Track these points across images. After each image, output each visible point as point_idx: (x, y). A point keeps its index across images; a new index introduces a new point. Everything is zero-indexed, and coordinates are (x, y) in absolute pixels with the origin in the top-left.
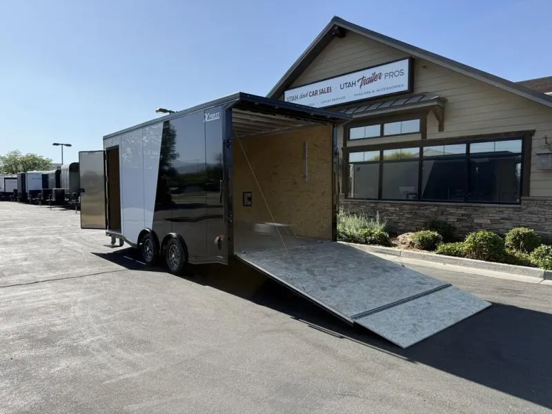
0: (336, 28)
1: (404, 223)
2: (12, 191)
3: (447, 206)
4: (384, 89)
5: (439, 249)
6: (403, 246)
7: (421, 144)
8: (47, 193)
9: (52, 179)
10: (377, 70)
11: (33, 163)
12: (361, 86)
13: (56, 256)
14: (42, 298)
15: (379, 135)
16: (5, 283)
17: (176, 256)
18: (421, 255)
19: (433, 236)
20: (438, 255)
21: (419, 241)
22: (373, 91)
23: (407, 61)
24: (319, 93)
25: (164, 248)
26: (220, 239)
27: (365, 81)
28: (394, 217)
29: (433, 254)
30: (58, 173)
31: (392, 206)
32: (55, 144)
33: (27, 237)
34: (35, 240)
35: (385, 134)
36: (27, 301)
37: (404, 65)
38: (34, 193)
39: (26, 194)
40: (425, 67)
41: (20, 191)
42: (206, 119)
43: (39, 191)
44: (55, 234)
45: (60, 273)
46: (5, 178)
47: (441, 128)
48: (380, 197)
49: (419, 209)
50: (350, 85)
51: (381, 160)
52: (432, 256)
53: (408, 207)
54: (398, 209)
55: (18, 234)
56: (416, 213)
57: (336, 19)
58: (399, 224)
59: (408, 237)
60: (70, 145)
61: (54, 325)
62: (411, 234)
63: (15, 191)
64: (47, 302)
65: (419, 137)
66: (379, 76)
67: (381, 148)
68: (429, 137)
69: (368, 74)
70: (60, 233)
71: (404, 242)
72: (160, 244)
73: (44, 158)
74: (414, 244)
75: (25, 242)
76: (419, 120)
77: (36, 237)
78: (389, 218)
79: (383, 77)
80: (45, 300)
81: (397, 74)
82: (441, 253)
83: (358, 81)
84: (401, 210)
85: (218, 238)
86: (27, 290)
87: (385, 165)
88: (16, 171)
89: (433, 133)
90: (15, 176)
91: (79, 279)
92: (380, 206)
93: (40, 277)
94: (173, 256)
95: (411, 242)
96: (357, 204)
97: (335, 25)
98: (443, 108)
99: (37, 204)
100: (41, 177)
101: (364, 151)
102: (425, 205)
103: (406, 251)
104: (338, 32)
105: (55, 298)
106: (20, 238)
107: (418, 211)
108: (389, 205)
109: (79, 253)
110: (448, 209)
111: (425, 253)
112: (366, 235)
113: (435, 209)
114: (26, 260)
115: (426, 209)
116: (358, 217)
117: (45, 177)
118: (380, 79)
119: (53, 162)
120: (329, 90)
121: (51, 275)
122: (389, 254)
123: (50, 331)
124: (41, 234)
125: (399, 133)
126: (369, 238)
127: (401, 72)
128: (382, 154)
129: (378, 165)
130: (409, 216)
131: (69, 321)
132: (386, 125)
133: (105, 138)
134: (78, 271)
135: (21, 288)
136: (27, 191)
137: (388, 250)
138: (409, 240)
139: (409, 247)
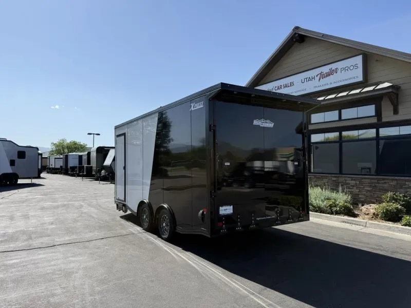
0: (297, 35)
1: (365, 195)
2: (59, 167)
3: (406, 181)
4: (341, 81)
5: (404, 221)
6: (366, 216)
7: (377, 126)
8: (81, 168)
9: (85, 158)
10: (333, 66)
11: (75, 147)
12: (320, 79)
13: (75, 221)
14: (53, 263)
15: (337, 119)
16: (30, 246)
17: (167, 225)
18: (387, 226)
19: (397, 208)
20: (404, 227)
21: (383, 212)
22: (331, 83)
23: (361, 56)
24: (283, 87)
25: (157, 217)
26: (203, 212)
27: (323, 76)
28: (355, 190)
29: (398, 225)
30: (89, 154)
31: (352, 180)
32: (89, 134)
33: (60, 203)
34: (64, 206)
35: (343, 118)
36: (40, 265)
37: (359, 60)
38: (73, 168)
39: (68, 169)
40: (377, 61)
41: (64, 167)
42: (192, 108)
43: (76, 167)
44: (79, 201)
45: (73, 237)
46: (55, 158)
47: (396, 112)
48: (341, 172)
49: (378, 183)
50: (310, 79)
51: (341, 140)
52: (397, 228)
53: (368, 181)
54: (358, 182)
55: (54, 200)
56: (375, 186)
57: (297, 28)
58: (360, 196)
59: (372, 208)
60: (99, 134)
61: (53, 295)
62: (373, 206)
63: (61, 167)
64: (55, 267)
65: (375, 120)
66: (336, 71)
67: (340, 130)
68: (384, 120)
69: (325, 69)
70: (84, 200)
71: (367, 213)
72: (154, 212)
73: (82, 143)
74: (378, 215)
75: (57, 207)
76: (374, 106)
77: (65, 203)
78: (349, 190)
79: (339, 71)
80: (55, 265)
81: (352, 68)
82: (405, 225)
83: (317, 76)
84: (361, 183)
85: (201, 211)
86: (44, 254)
87: (343, 144)
88: (63, 153)
89: (388, 116)
90: (62, 157)
91: (87, 244)
92: (341, 179)
93: (58, 240)
94: (164, 224)
95: (374, 214)
96: (319, 178)
97: (296, 33)
98: (397, 95)
99: (75, 176)
100: (78, 157)
101: (324, 133)
102: (384, 179)
103: (371, 222)
104: (298, 39)
105: (64, 263)
106: (56, 204)
107: (377, 185)
108: (350, 179)
109: (93, 217)
110: (407, 183)
111: (390, 224)
112: (331, 206)
113: (394, 183)
114: (52, 224)
115: (385, 183)
116: (322, 189)
117: (80, 157)
118: (336, 73)
119: (87, 146)
120: (292, 84)
121: (67, 238)
122: (355, 224)
123: (48, 302)
124: (70, 201)
125: (356, 117)
126: (334, 209)
127: (356, 66)
128: (340, 134)
129: (338, 145)
130: (369, 189)
131: (67, 292)
132: (343, 111)
133: (116, 128)
134: (89, 235)
135: (40, 251)
136: (69, 167)
137: (353, 221)
138: (372, 211)
139: (373, 217)
